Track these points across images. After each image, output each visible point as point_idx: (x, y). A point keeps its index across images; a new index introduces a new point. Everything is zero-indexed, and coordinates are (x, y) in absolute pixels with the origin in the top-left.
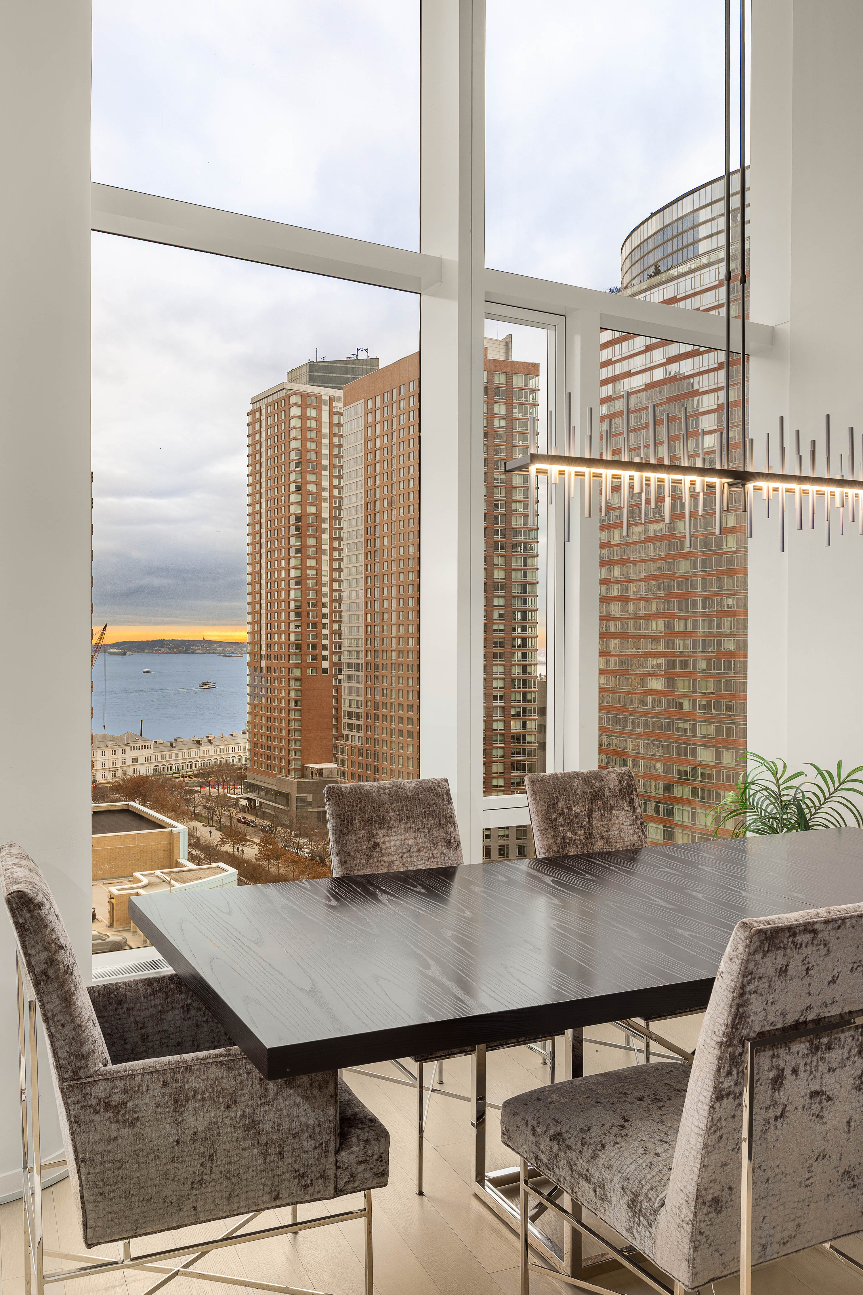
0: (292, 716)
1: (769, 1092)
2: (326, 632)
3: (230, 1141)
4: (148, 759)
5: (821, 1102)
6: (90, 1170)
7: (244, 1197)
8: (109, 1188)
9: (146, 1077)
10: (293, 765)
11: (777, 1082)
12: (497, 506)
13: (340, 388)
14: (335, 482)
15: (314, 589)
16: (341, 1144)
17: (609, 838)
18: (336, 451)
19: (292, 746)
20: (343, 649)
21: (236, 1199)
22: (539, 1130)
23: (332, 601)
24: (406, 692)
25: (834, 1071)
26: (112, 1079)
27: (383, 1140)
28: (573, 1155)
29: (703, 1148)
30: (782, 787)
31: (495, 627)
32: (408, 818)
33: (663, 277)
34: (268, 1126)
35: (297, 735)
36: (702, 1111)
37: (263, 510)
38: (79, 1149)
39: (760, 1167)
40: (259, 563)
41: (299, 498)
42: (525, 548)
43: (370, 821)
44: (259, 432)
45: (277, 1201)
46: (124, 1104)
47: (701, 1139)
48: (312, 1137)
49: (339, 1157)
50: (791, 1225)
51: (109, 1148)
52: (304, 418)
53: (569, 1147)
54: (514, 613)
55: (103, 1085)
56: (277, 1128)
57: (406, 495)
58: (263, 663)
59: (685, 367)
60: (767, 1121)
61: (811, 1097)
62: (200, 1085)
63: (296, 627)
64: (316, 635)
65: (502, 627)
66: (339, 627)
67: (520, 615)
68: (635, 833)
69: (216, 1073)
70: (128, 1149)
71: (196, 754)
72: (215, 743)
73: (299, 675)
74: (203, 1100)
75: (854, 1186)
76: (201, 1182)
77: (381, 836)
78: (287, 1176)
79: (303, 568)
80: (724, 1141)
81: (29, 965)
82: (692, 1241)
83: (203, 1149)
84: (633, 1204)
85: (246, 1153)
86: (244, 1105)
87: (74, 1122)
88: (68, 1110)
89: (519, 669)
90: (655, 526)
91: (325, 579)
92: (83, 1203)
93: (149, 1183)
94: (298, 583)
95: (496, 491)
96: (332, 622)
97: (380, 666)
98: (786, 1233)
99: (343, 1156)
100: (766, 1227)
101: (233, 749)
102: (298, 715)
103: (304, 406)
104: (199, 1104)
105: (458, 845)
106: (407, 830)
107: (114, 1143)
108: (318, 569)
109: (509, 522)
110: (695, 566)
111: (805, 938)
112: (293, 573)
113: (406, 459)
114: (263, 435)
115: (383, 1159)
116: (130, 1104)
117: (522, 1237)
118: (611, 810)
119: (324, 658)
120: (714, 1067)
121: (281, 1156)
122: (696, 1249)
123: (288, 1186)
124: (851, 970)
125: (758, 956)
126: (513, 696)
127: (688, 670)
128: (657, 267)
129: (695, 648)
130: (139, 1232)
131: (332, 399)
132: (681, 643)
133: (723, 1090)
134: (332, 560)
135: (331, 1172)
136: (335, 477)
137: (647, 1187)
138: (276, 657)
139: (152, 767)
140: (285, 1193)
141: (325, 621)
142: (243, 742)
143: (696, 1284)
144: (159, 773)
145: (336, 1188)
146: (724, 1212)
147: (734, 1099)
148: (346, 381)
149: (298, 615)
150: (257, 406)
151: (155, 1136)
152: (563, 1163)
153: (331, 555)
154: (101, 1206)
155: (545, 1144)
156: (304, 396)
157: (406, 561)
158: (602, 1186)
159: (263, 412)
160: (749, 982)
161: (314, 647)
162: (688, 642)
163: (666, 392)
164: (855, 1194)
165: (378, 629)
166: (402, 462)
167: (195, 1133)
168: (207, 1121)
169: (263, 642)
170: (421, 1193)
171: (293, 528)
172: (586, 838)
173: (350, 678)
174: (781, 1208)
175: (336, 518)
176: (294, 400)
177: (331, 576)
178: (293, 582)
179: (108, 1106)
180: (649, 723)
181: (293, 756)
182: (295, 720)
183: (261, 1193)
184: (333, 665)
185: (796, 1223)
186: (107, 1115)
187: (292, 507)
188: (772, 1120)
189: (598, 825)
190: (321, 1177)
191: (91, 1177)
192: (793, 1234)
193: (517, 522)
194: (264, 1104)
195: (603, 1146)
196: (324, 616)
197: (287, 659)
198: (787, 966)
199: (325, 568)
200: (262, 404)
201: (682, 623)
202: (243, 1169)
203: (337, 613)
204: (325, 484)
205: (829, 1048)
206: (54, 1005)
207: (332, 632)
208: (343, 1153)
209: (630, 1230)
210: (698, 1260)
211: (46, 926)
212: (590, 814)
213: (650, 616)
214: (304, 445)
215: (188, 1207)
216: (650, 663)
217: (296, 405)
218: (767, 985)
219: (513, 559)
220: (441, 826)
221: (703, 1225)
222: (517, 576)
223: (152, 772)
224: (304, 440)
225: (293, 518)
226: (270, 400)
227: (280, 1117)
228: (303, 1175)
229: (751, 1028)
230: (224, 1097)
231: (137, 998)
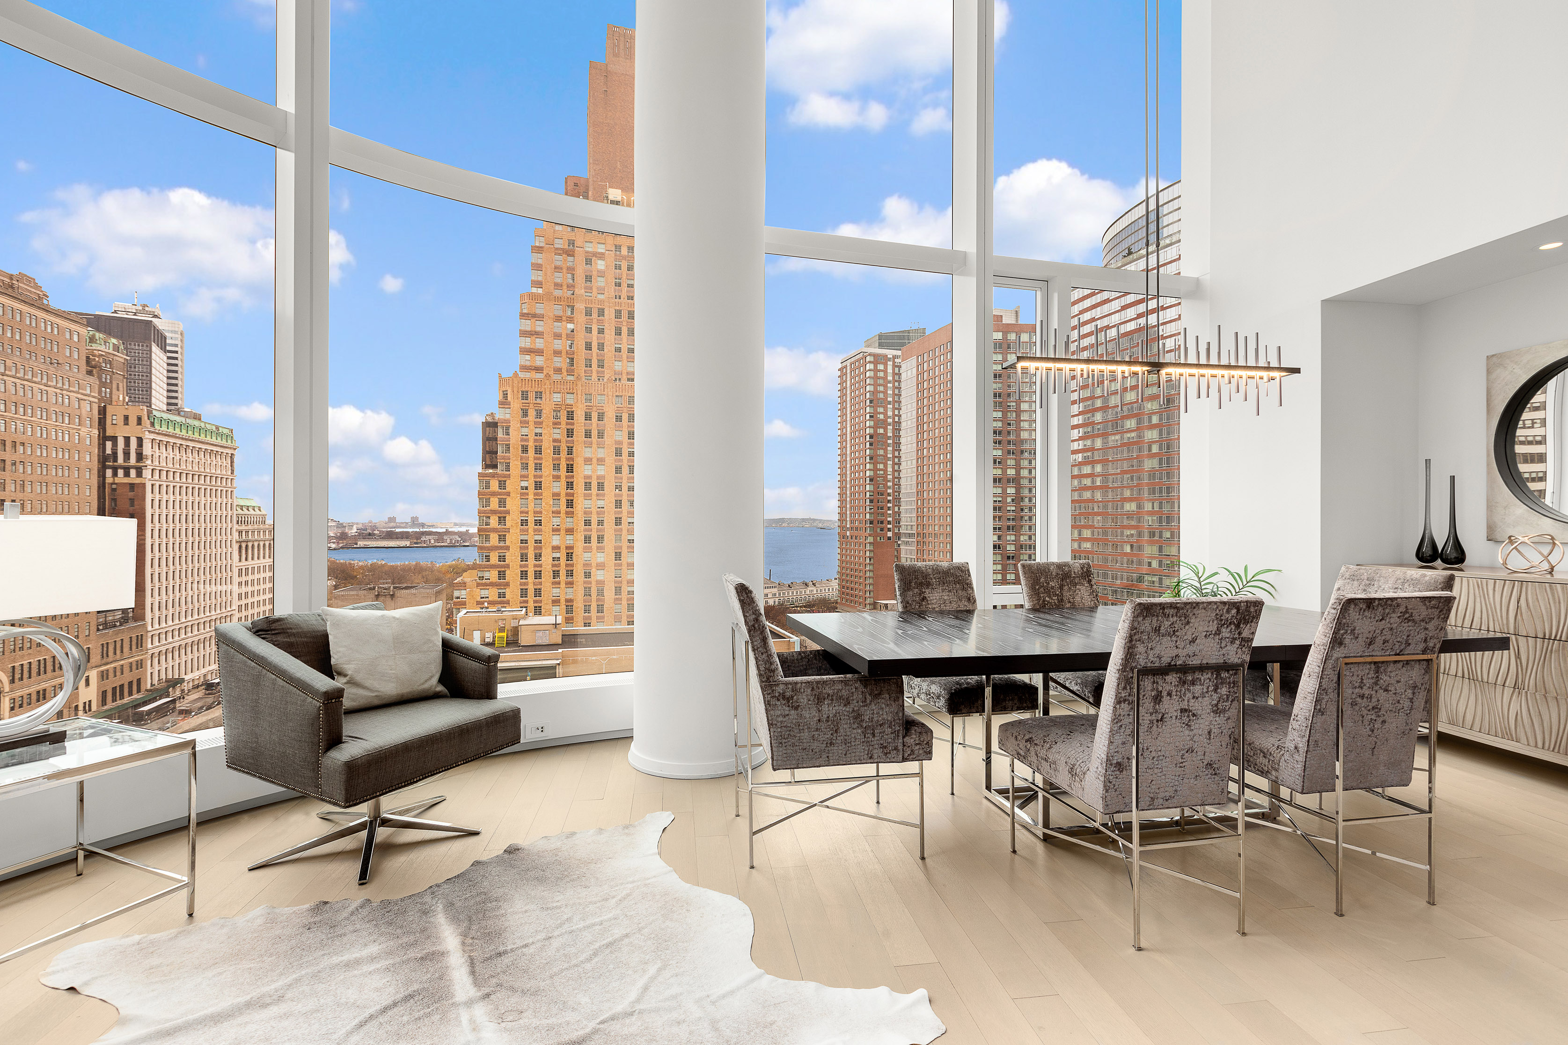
0: (868, 569)
1: (1152, 704)
2: (889, 512)
3: (846, 724)
4: (774, 595)
5: (1188, 716)
6: (775, 730)
7: (853, 754)
8: (784, 741)
9: (803, 685)
10: (868, 601)
11: (1158, 699)
12: (1009, 424)
13: (900, 350)
14: (896, 412)
15: (882, 484)
16: (906, 733)
17: (1074, 603)
18: (897, 392)
19: (868, 588)
20: (901, 524)
21: (849, 755)
22: (1019, 738)
23: (894, 492)
24: (945, 553)
25: (1197, 698)
26: (786, 684)
27: (929, 734)
28: (1038, 748)
29: (1110, 731)
30: (1202, 583)
31: (1009, 508)
32: (944, 583)
33: (1135, 256)
34: (866, 718)
35: (871, 581)
36: (1109, 711)
37: (848, 432)
38: (770, 719)
39: (1147, 749)
40: (846, 467)
41: (872, 423)
42: (1030, 453)
43: (921, 584)
44: (846, 381)
45: (870, 759)
46: (792, 697)
47: (1109, 726)
48: (890, 727)
49: (905, 740)
50: (1171, 790)
51: (784, 720)
52: (876, 370)
53: (1036, 744)
54: (1022, 498)
55: (782, 687)
56: (871, 719)
57: (945, 419)
58: (848, 533)
59: (1152, 319)
60: (1151, 722)
61: (1181, 712)
62: (831, 692)
63: (870, 509)
64: (883, 514)
65: (1014, 508)
66: (899, 509)
67: (1027, 500)
68: (1092, 600)
69: (839, 686)
70: (794, 721)
71: (805, 592)
72: (817, 585)
73: (872, 540)
74: (832, 700)
75: (1215, 774)
76: (831, 744)
77: (927, 593)
78: (877, 746)
79: (875, 470)
80: (1122, 730)
81: (745, 621)
82: (1105, 786)
83: (832, 726)
84: (1072, 771)
85: (855, 731)
86: (854, 705)
87: (767, 704)
88: (764, 698)
89: (1026, 538)
90: (1129, 435)
91: (890, 477)
92: (771, 747)
93: (804, 741)
94: (871, 480)
95: (1009, 414)
96: (894, 506)
97: (927, 535)
98: (1167, 794)
99: (907, 739)
100: (1153, 787)
101: (829, 589)
102: (871, 568)
103: (875, 363)
104: (830, 702)
105: (975, 601)
106: (943, 590)
107: (787, 718)
108: (885, 470)
109: (1019, 435)
110: (1160, 463)
111: (1172, 611)
112: (868, 473)
113: (945, 394)
114: (848, 383)
115: (929, 744)
116: (795, 698)
117: (1011, 816)
118: (1076, 585)
119: (889, 530)
120: (1116, 684)
121: (874, 736)
122: (1107, 791)
123: (877, 752)
124: (1205, 636)
125: (1140, 619)
126: (1022, 556)
127: (1156, 538)
128: (1129, 250)
129: (1160, 522)
130: (799, 766)
131: (895, 357)
132: (1150, 518)
133: (1121, 697)
134: (894, 464)
135: (900, 748)
136: (896, 409)
137: (1081, 761)
138: (857, 529)
139: (777, 600)
140: (875, 756)
141: (889, 505)
142: (835, 584)
143: (1107, 812)
144: (781, 604)
145: (903, 757)
146: (1124, 772)
147: (1129, 704)
148: (903, 345)
149: (871, 501)
150: (844, 364)
151: (808, 716)
152: (1033, 753)
153: (893, 461)
154: (781, 749)
155: (1022, 744)
156: (875, 356)
157: (945, 464)
158: (1055, 763)
159: (848, 368)
160: (1135, 634)
161: (882, 523)
162: (1155, 518)
163: (1138, 339)
164: (1216, 779)
165: (925, 510)
166: (942, 397)
167: (828, 717)
168: (834, 711)
169: (848, 519)
170: (953, 794)
171: (868, 444)
172: (1059, 602)
173: (907, 543)
174: (1163, 777)
175: (897, 436)
176: (868, 359)
177: (893, 475)
178: (868, 479)
179: (784, 698)
180: (1125, 577)
181: (868, 595)
182: (870, 571)
183: (862, 754)
184: (895, 534)
185: (1174, 789)
186: (784, 702)
187: (868, 430)
188: (1155, 721)
189: (1067, 594)
190: (895, 749)
191: (776, 734)
192: (1173, 795)
193: (1024, 435)
194: (864, 706)
195: (1056, 743)
196: (889, 501)
197: (864, 530)
198: (1160, 627)
199: (890, 469)
200: (848, 363)
201: (1150, 504)
202: (853, 740)
203: (897, 501)
204: (890, 413)
205: (1193, 683)
206: (758, 643)
207: (894, 512)
208: (907, 738)
209: (1070, 786)
210: (1109, 797)
211: (754, 603)
212: (1061, 587)
213: (1125, 500)
214: (875, 388)
215: (824, 756)
216: (1125, 533)
217: (870, 362)
218: (1147, 637)
219: (1022, 461)
220: (963, 589)
221: (1111, 777)
222: (1024, 473)
223: (777, 603)
224: (875, 385)
225: (868, 437)
226: (853, 360)
227: (873, 714)
228: (885, 747)
229: (1138, 662)
230: (843, 700)
231: (793, 660)
